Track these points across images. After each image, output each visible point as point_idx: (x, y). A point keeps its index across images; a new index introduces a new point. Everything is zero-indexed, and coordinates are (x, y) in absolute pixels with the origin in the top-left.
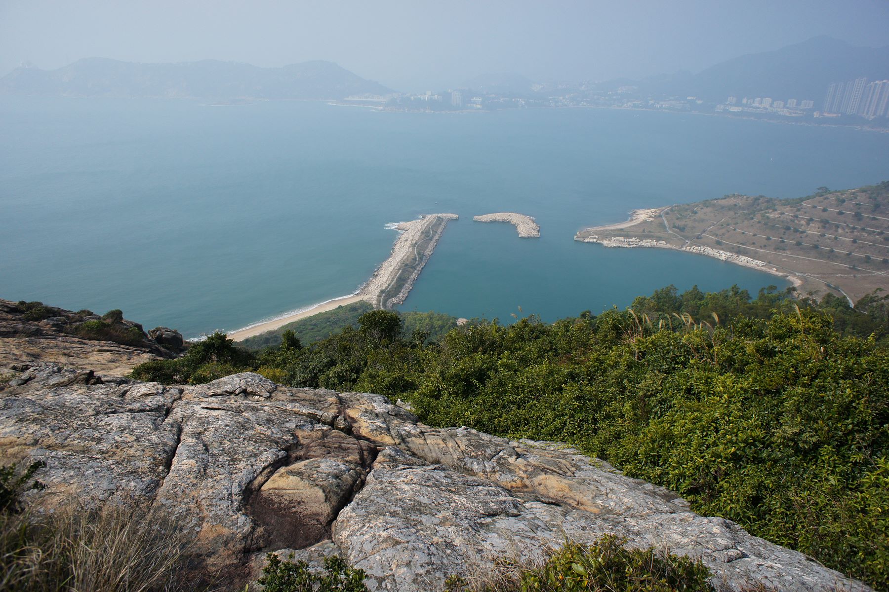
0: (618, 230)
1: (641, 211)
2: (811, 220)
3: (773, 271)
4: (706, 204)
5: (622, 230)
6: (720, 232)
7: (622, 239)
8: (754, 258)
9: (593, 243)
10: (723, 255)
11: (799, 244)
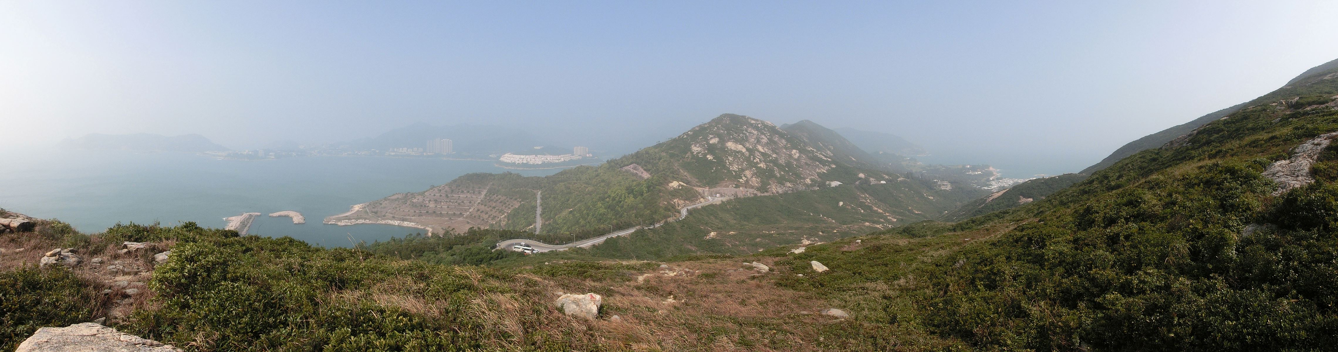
0: (345, 217)
1: (356, 206)
2: (430, 200)
3: (419, 227)
4: (385, 199)
5: (347, 216)
6: (393, 212)
7: (347, 221)
8: (410, 222)
9: (333, 224)
10: (396, 223)
11: (427, 212)
